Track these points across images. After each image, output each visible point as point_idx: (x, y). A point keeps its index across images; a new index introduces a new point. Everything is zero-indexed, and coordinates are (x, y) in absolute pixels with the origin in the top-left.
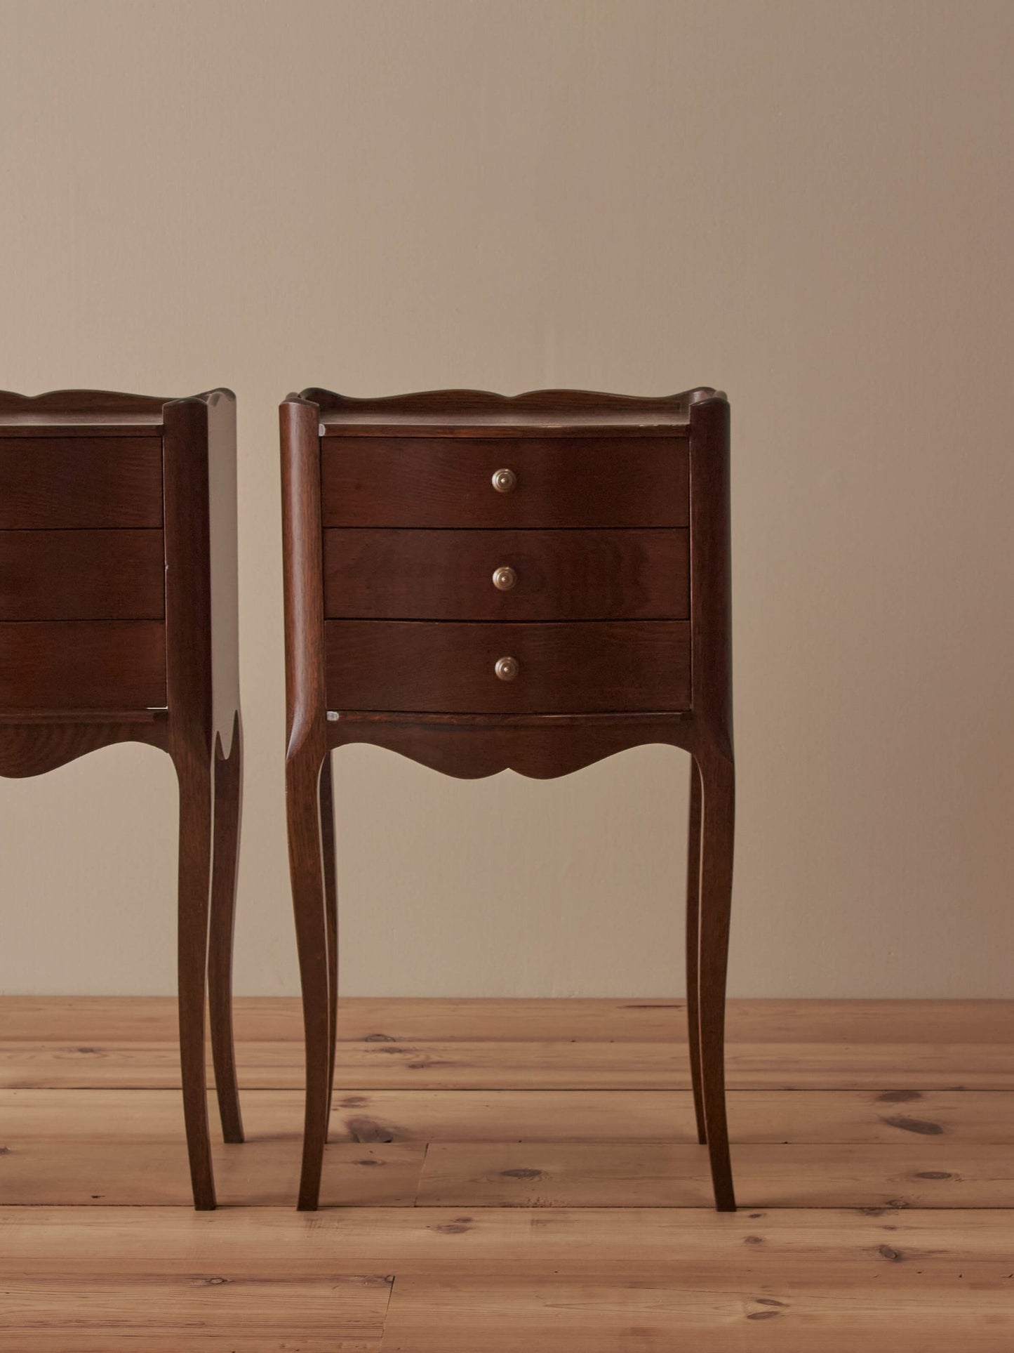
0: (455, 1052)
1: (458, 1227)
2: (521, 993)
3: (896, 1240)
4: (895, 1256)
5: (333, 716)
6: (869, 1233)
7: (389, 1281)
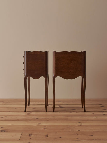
1: (71, 113)
4: (104, 114)
6: (101, 113)
7: (67, 116)
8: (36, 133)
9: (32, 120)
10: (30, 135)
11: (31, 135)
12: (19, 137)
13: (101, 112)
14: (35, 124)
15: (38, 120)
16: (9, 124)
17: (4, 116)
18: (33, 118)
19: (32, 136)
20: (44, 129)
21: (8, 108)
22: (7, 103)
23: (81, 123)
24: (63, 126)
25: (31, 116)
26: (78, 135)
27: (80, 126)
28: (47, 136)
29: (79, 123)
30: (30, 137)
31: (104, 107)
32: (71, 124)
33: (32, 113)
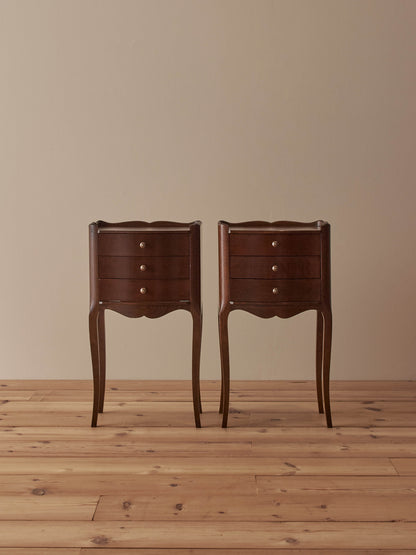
0: (249, 393)
1: (264, 431)
2: (263, 379)
3: (374, 434)
4: (375, 437)
5: (232, 303)
6: (367, 432)
7: (251, 443)
8: (144, 500)
9: (135, 455)
10: (126, 506)
11: (130, 504)
12: (90, 511)
13: (367, 428)
14: (143, 469)
15: (152, 454)
16: (57, 468)
17: (40, 442)
18: (137, 448)
19: (133, 507)
20: (173, 485)
21: (52, 412)
22: (49, 395)
23: (293, 466)
24: (234, 475)
25: (129, 444)
26: (278, 504)
27: (291, 474)
28: (179, 507)
29: (286, 467)
30: (126, 512)
31: (379, 410)
32: (260, 470)
33: (132, 433)
